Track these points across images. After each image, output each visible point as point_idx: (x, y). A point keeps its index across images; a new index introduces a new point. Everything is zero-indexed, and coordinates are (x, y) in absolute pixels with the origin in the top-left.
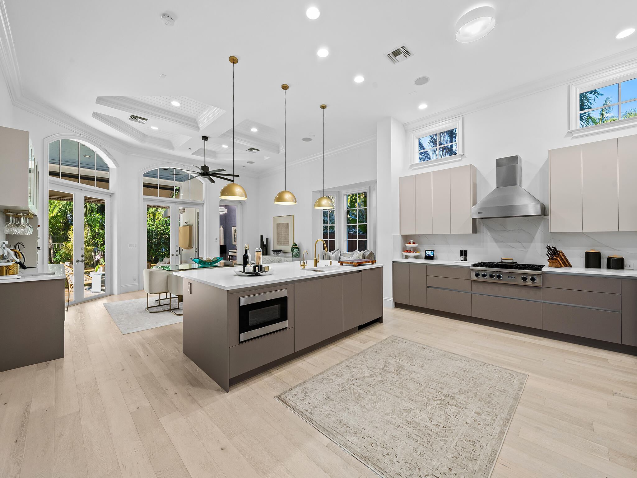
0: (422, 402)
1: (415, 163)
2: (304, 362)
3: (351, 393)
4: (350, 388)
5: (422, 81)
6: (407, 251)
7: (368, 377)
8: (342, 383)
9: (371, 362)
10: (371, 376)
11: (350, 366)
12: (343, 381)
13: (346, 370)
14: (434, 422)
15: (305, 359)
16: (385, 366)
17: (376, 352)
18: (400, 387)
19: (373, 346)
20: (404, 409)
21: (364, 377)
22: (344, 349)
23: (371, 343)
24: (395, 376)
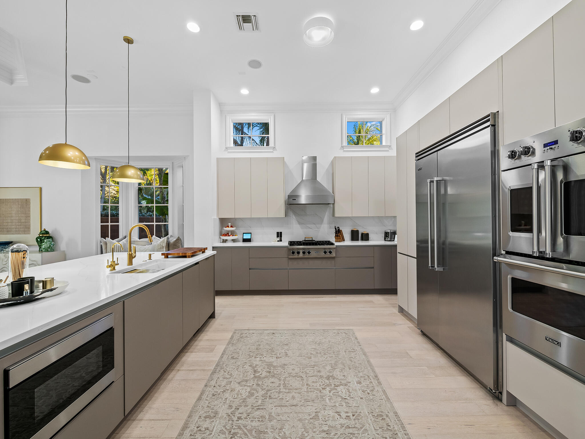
0: (317, 397)
1: (230, 146)
2: (142, 422)
3: (246, 434)
4: (239, 427)
5: (255, 64)
6: (226, 235)
7: (249, 397)
8: (224, 426)
9: (237, 374)
10: (251, 394)
11: (217, 392)
12: (223, 422)
13: (216, 402)
14: (344, 415)
15: (140, 416)
16: (255, 371)
17: (233, 358)
18: (287, 391)
19: (224, 351)
20: (311, 417)
21: (244, 400)
22: (192, 370)
23: (221, 348)
24: (272, 380)
